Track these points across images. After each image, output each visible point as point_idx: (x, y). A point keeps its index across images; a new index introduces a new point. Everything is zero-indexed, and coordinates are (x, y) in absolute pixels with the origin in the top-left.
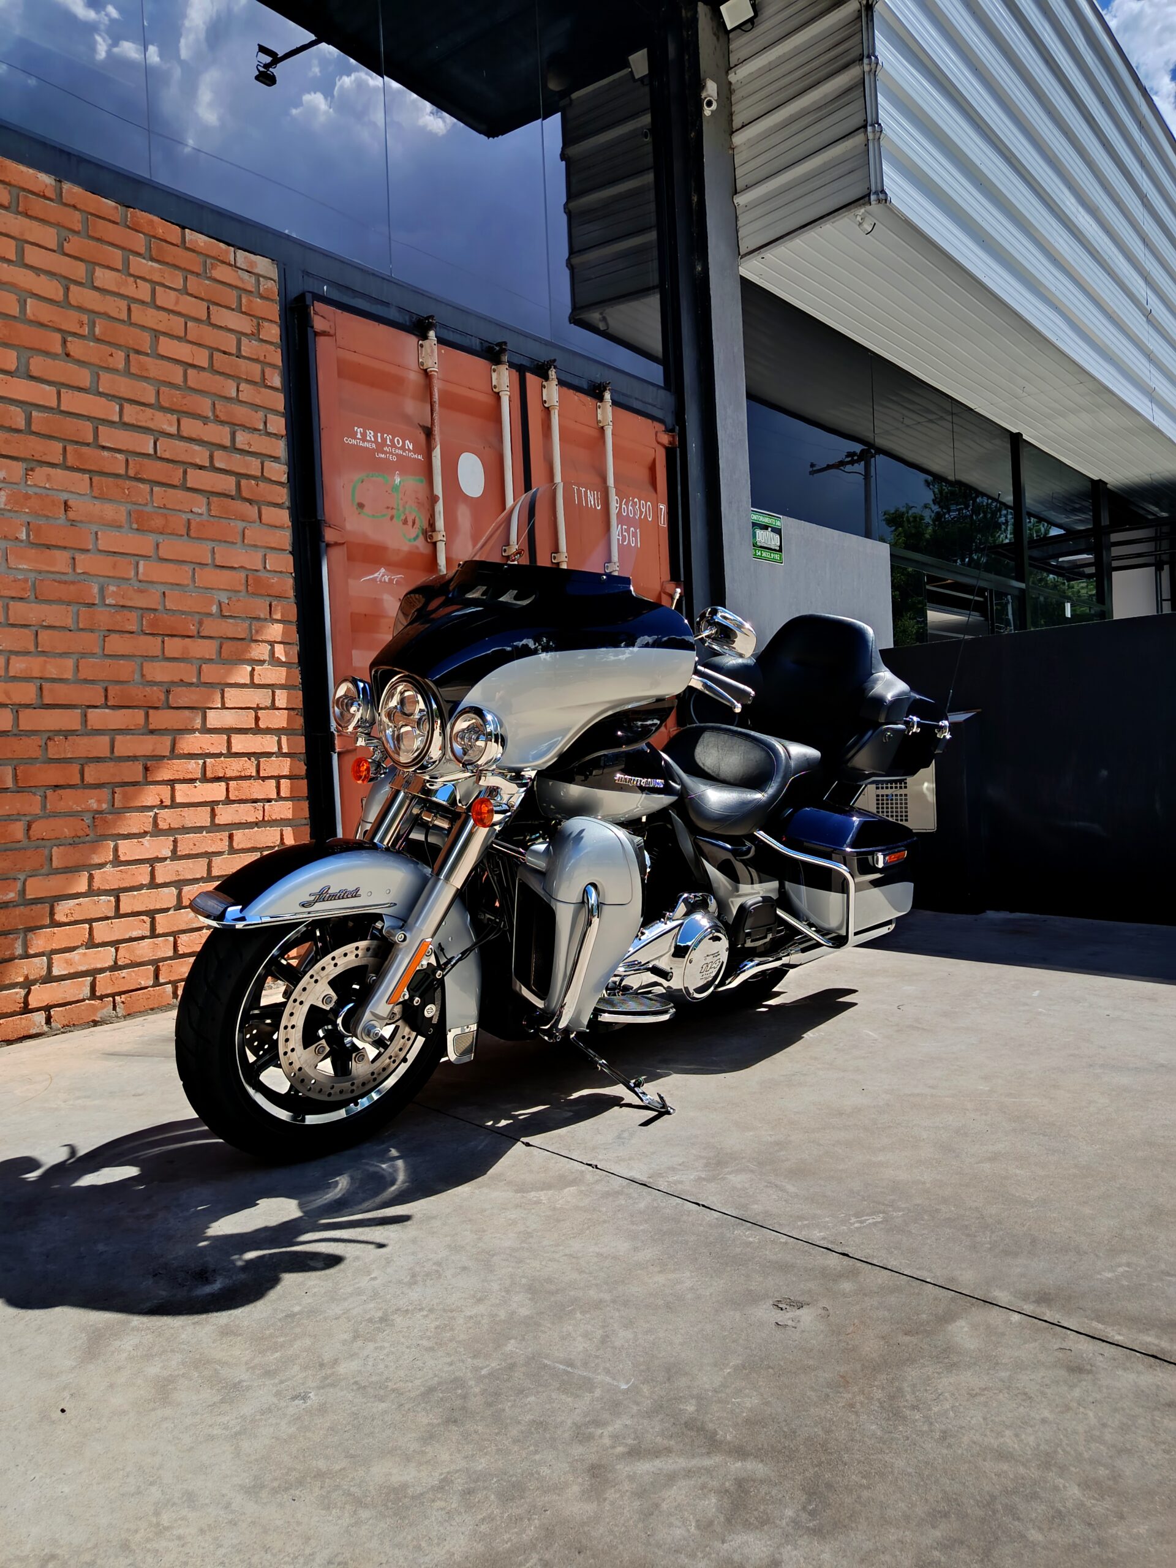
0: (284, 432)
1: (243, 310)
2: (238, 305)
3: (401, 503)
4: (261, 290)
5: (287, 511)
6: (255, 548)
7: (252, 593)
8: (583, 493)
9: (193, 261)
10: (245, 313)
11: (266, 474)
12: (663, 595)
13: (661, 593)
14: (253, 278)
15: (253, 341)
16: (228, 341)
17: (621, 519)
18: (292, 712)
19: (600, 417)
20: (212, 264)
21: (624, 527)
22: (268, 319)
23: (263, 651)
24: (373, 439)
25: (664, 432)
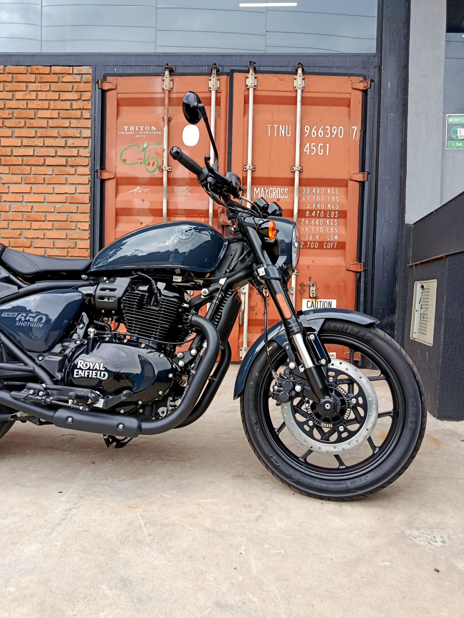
0: (90, 135)
2: (72, 89)
3: (147, 156)
4: (84, 80)
5: (89, 168)
6: (73, 185)
7: (70, 203)
8: (276, 129)
9: (54, 78)
10: (76, 91)
11: (80, 154)
12: (350, 183)
13: (348, 181)
14: (80, 75)
15: (78, 102)
16: (67, 105)
17: (310, 139)
18: (85, 249)
19: (295, 85)
20: (62, 76)
21: (312, 144)
22: (86, 91)
23: (73, 225)
24: (133, 130)
25: (361, 82)
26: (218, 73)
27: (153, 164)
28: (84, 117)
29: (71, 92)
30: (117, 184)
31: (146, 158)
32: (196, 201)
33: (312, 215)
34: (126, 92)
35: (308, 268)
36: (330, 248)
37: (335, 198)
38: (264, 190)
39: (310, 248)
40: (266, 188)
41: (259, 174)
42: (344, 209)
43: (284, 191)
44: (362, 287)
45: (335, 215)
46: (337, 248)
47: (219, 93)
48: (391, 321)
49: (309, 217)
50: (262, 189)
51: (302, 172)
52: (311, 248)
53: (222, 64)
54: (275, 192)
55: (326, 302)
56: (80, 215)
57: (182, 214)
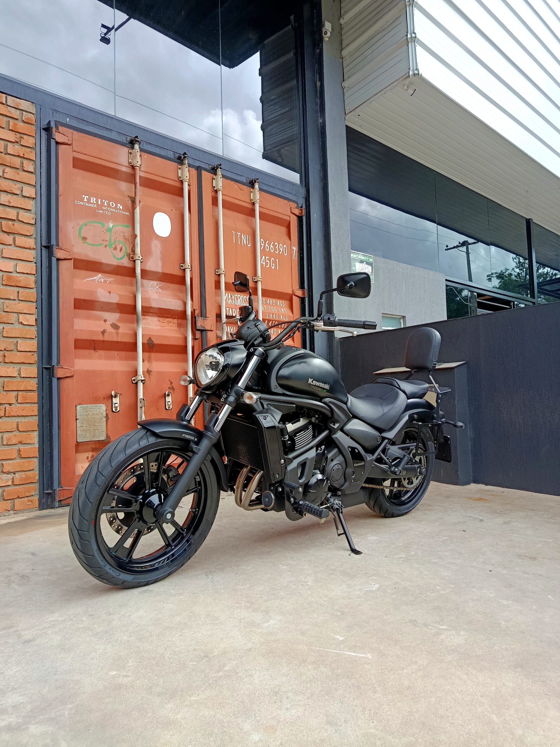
0: (33, 196)
1: (10, 128)
2: (6, 125)
3: (113, 238)
4: (24, 119)
5: (33, 240)
6: (10, 260)
7: (6, 285)
8: (239, 237)
10: (12, 130)
11: (20, 218)
12: (294, 297)
13: (292, 296)
14: (18, 111)
15: (16, 146)
18: (29, 354)
19: (252, 197)
21: (267, 257)
22: (27, 135)
24: (95, 202)
25: (296, 208)
27: (121, 249)
28: (25, 170)
29: (3, 128)
30: (75, 267)
31: (112, 241)
32: (169, 299)
33: (269, 324)
34: (84, 152)
37: (283, 310)
38: (231, 296)
40: (232, 294)
41: (228, 279)
43: (247, 299)
47: (189, 185)
50: (229, 294)
54: (239, 299)
56: (21, 304)
57: (154, 313)
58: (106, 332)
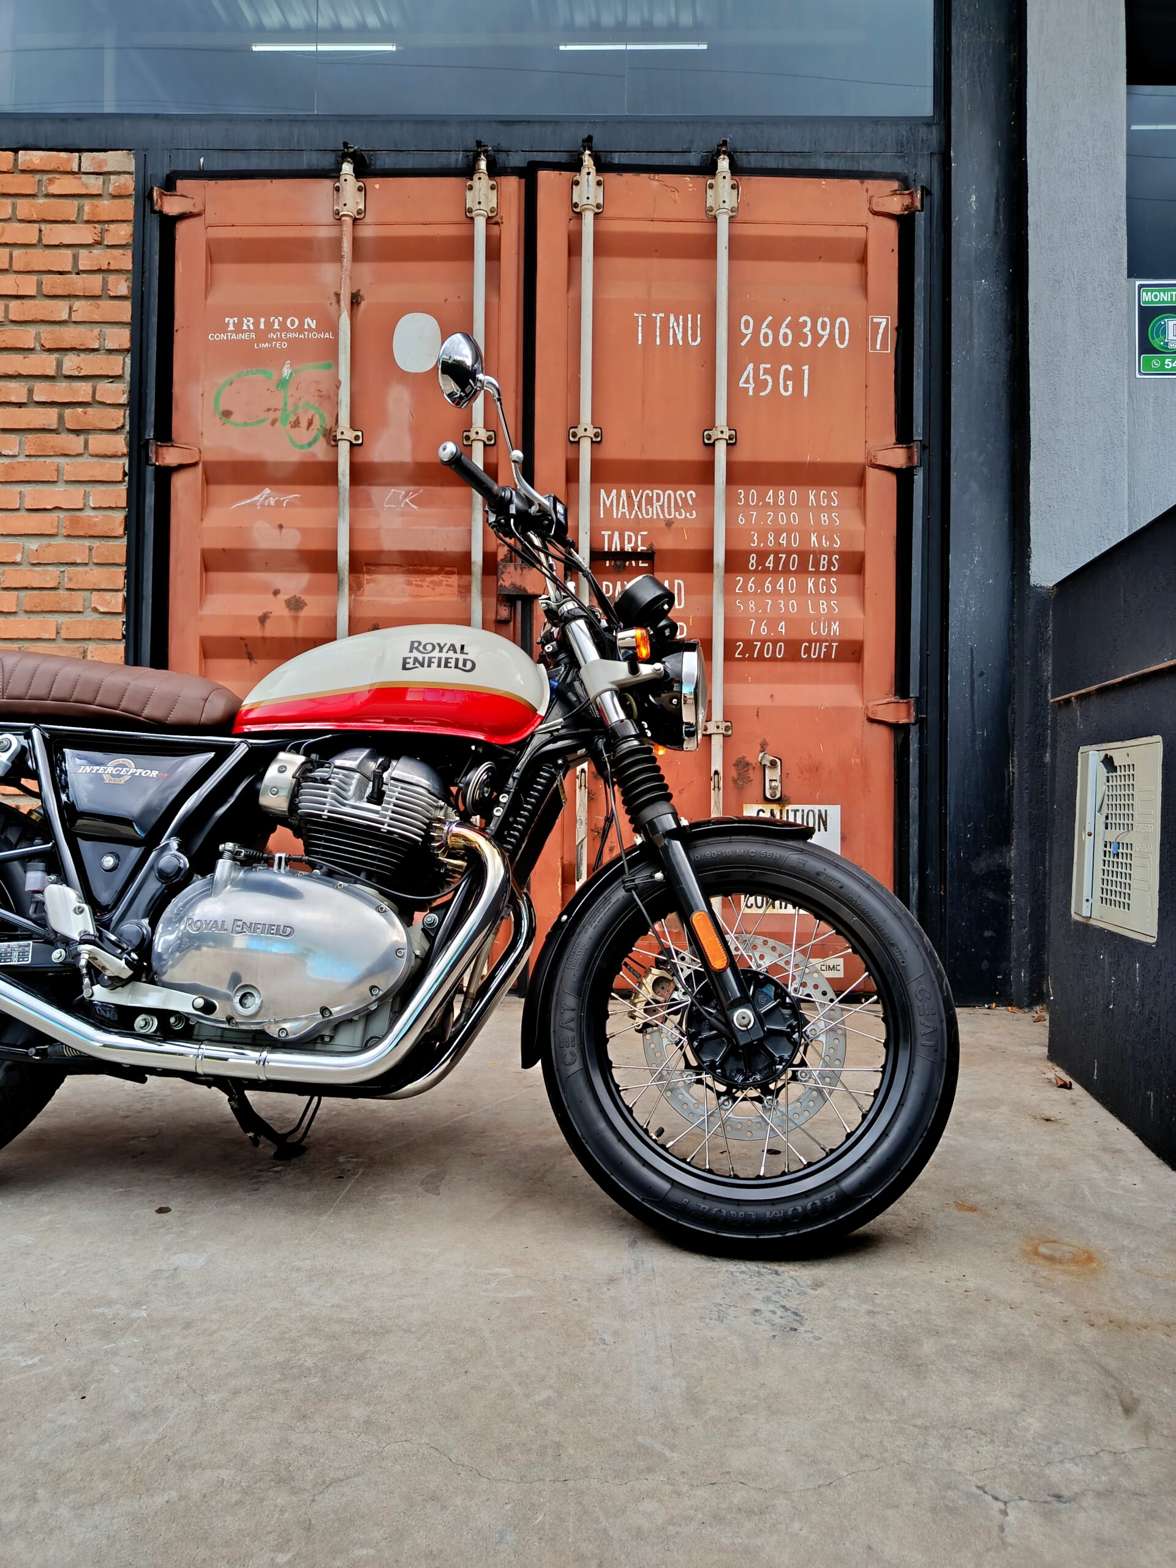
0: (127, 345)
1: (85, 218)
2: (78, 215)
3: (291, 401)
4: (111, 189)
5: (123, 436)
6: (77, 486)
7: (69, 536)
8: (658, 324)
9: (26, 184)
10: (88, 222)
11: (97, 398)
12: (870, 472)
13: (864, 469)
14: (101, 177)
15: (95, 251)
16: (63, 260)
17: (755, 353)
19: (710, 202)
20: (50, 180)
21: (762, 366)
22: (117, 221)
23: (77, 601)
24: (252, 328)
25: (894, 193)
26: (494, 171)
27: (310, 423)
28: (112, 294)
29: (74, 222)
30: (208, 480)
31: (290, 408)
32: (433, 527)
33: (767, 565)
34: (230, 222)
35: (758, 715)
36: (818, 659)
37: (830, 517)
38: (629, 497)
39: (761, 658)
40: (632, 491)
41: (613, 451)
42: (859, 547)
43: (684, 500)
44: (913, 767)
45: (830, 563)
46: (838, 659)
47: (497, 223)
48: (999, 866)
49: (756, 571)
50: (623, 492)
51: (734, 444)
52: (765, 660)
53: (504, 145)
54: (658, 500)
55: (811, 813)
56: (97, 571)
57: (394, 565)
58: (269, 617)
